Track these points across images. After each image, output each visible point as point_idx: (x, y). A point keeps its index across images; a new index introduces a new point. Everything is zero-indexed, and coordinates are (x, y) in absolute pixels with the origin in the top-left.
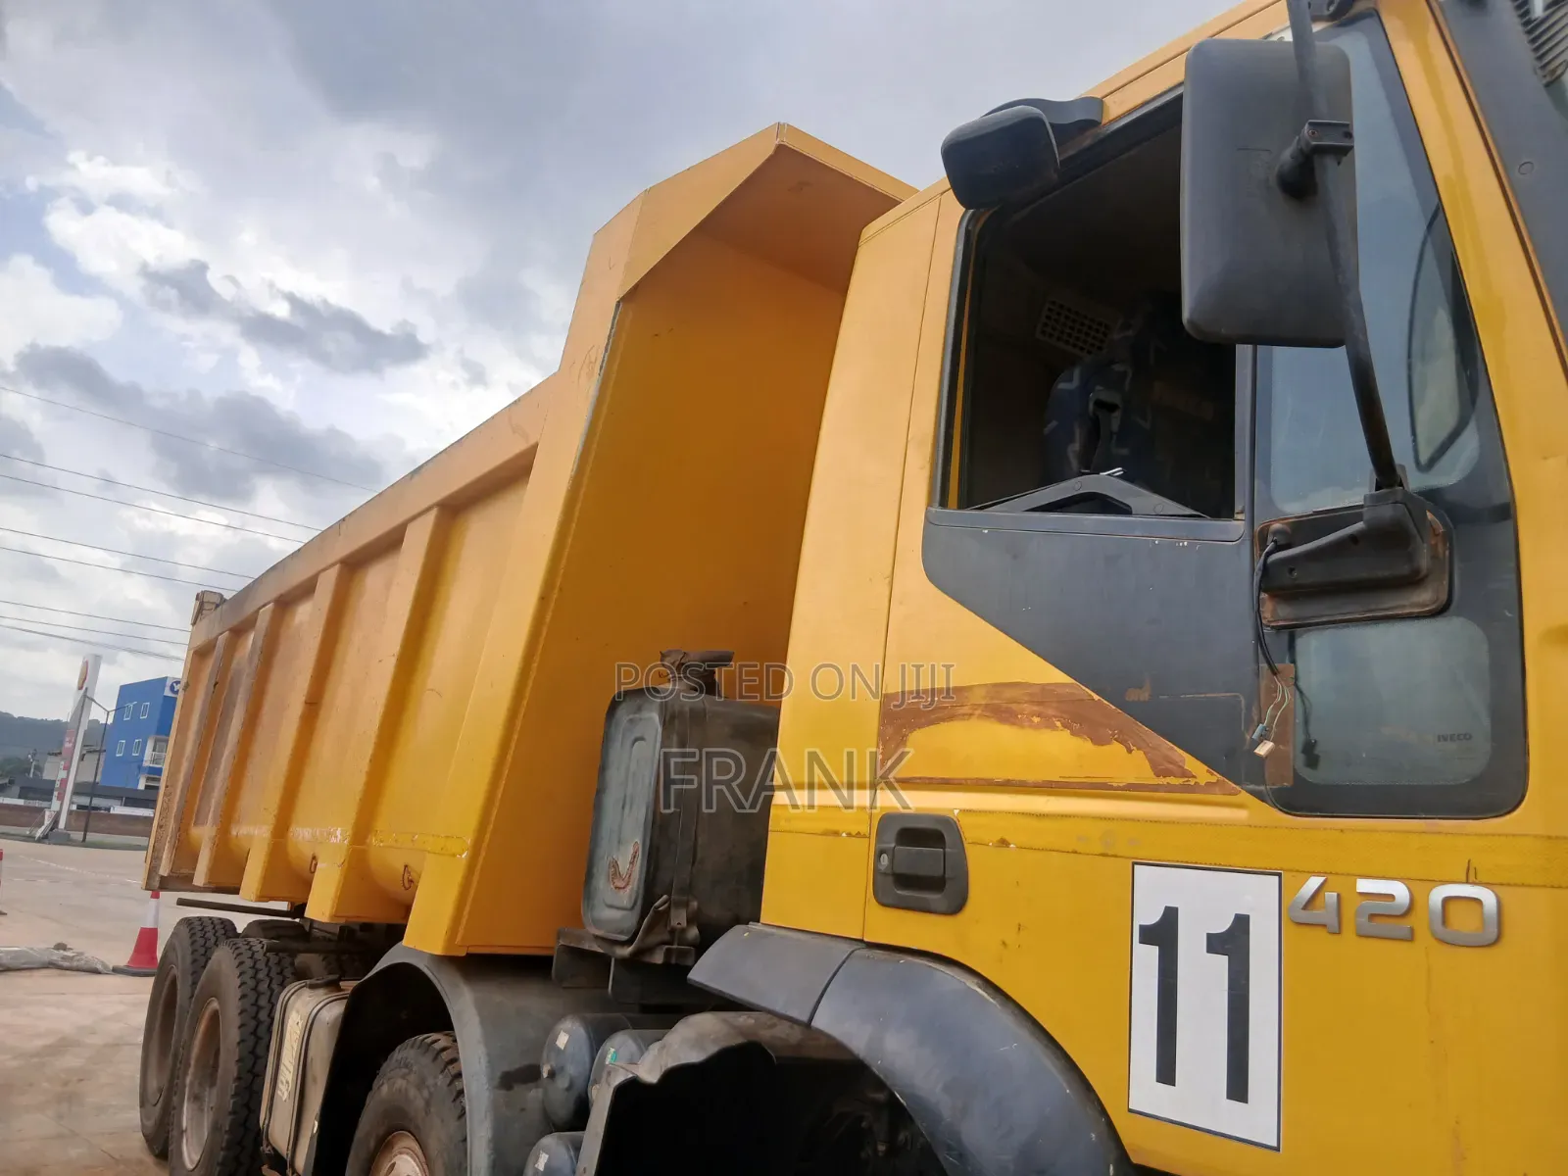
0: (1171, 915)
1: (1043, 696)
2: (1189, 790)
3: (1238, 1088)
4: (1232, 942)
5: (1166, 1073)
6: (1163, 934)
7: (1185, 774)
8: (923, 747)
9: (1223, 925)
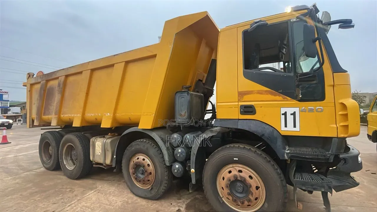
0: (286, 112)
1: (266, 91)
2: (288, 100)
3: (295, 126)
4: (294, 114)
5: (286, 126)
6: (285, 114)
7: (287, 99)
8: (246, 97)
9: (293, 112)
